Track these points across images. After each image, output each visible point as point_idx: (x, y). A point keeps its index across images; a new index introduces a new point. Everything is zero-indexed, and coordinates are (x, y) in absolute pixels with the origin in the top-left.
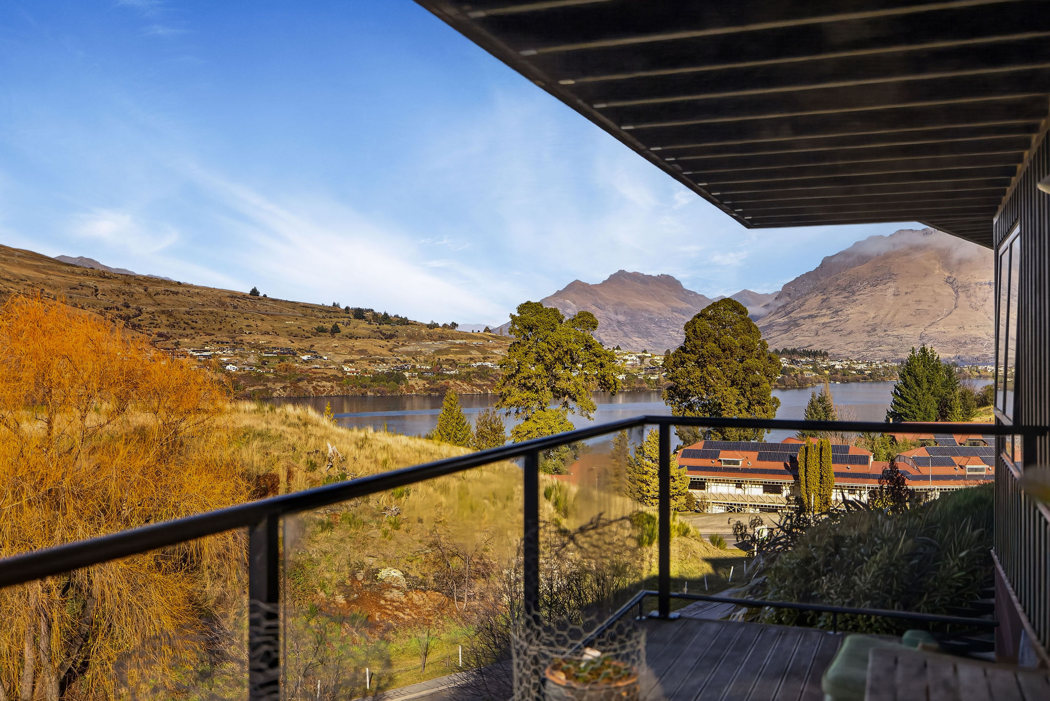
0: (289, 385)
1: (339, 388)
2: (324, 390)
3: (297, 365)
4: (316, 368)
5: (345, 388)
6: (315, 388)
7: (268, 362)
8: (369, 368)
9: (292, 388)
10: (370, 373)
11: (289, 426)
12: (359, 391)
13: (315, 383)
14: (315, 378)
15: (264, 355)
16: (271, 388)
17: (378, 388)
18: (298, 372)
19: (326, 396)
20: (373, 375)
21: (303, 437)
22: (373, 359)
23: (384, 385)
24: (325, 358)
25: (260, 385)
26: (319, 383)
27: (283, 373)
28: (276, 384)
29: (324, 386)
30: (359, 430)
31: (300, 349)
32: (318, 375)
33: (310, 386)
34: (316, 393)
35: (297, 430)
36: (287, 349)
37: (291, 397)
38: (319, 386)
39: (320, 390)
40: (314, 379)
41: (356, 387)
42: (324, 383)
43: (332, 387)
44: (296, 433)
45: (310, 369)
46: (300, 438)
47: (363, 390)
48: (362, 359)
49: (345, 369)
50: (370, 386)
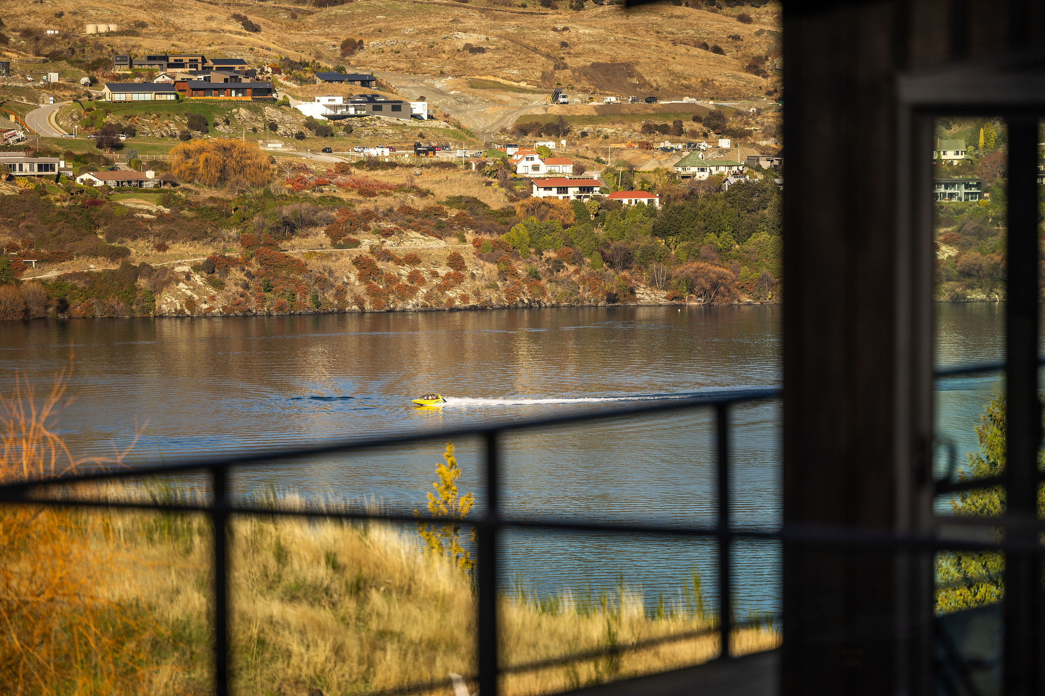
0: (236, 252)
1: (491, 268)
2: (414, 277)
3: (275, 146)
4: (374, 164)
5: (521, 268)
6: (366, 268)
7: (131, 132)
8: (648, 165)
9: (255, 267)
10: (650, 190)
11: (293, 596)
12: (593, 281)
13: (367, 242)
14: (368, 215)
15: (107, 94)
16: (145, 270)
17: (690, 267)
18: (281, 186)
19: (426, 311)
20: (666, 199)
21: (353, 646)
22: (664, 113)
23: (723, 254)
24: (420, 108)
25: (94, 253)
26: (389, 244)
27: (206, 193)
28: (176, 247)
29: (413, 259)
30: (584, 610)
31: (289, 66)
32: (383, 202)
33: (347, 256)
34: (373, 293)
35: (325, 615)
36: (224, 64)
37: (246, 316)
38: (387, 256)
39: (391, 280)
40: (364, 220)
41: (576, 260)
42: (415, 242)
43: (456, 261)
44: (321, 629)
45: (343, 169)
46: (338, 651)
47: (615, 279)
48: (608, 114)
49: (523, 168)
50: (650, 255)
